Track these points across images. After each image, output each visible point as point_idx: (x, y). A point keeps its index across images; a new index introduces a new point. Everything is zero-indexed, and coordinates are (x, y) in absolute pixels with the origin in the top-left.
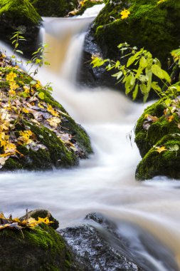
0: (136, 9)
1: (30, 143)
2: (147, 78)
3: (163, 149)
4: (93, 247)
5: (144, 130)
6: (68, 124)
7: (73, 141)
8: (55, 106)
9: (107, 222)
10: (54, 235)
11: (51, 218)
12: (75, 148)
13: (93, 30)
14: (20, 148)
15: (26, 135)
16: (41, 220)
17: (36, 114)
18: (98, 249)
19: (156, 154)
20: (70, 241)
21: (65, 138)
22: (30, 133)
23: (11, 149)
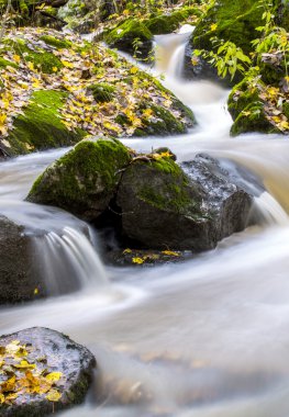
0: (221, 23)
1: (151, 118)
2: (233, 62)
3: (248, 113)
4: (203, 174)
5: (234, 101)
6: (178, 105)
7: (182, 116)
8: (167, 93)
9: (212, 159)
10: (173, 164)
11: (170, 153)
12: (184, 121)
13: (191, 41)
14: (144, 121)
15: (148, 113)
16: (163, 154)
17: (154, 99)
18: (206, 175)
19: (244, 117)
20: (186, 170)
21: (176, 114)
22: (151, 111)
23: (137, 122)
